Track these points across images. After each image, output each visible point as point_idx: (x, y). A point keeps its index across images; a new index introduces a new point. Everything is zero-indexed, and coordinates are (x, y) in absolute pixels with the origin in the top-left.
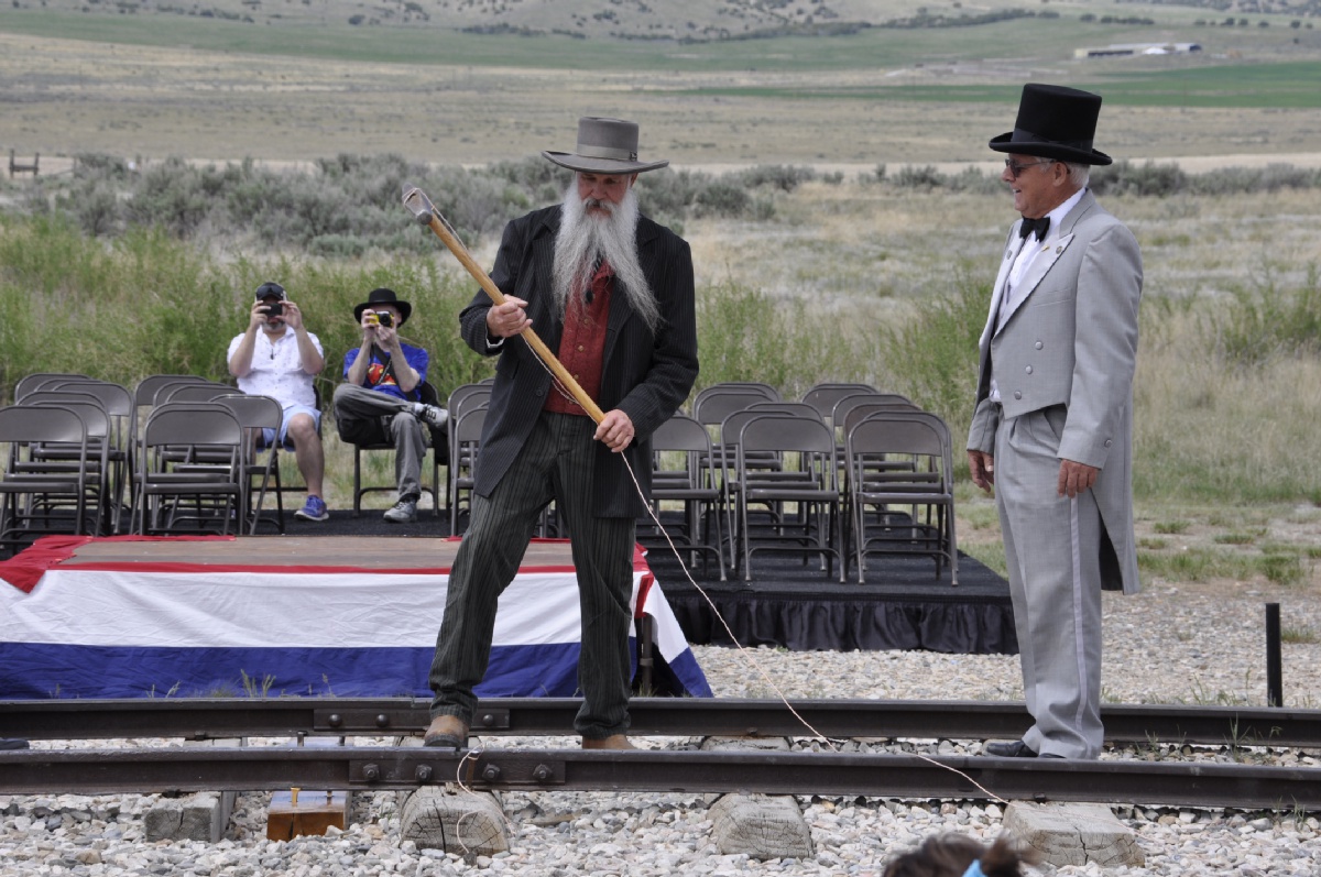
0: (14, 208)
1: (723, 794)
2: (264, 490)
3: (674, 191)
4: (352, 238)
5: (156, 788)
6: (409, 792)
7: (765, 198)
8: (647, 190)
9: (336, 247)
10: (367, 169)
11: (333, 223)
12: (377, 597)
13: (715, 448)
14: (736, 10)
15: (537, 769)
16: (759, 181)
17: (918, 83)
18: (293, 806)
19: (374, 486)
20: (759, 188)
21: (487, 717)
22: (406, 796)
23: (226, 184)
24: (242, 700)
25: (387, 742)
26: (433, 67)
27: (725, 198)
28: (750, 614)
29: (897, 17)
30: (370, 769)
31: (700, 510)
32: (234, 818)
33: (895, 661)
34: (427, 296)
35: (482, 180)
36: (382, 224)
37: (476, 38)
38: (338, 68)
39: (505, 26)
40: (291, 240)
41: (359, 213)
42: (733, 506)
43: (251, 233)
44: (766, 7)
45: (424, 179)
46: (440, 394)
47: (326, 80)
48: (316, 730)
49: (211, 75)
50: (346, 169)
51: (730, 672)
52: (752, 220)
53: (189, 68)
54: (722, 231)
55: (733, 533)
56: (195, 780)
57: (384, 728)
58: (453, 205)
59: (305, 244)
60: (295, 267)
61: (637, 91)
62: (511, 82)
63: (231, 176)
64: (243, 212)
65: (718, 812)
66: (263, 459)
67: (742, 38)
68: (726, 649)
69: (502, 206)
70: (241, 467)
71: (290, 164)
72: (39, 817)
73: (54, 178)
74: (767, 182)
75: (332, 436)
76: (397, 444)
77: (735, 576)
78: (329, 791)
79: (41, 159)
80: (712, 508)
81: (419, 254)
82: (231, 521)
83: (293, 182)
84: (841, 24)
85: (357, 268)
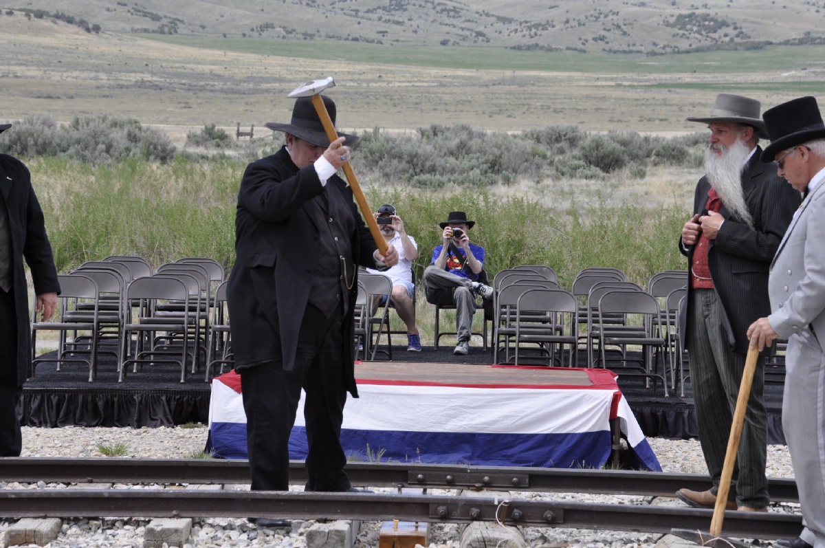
0: (239, 158)
1: (664, 535)
2: (380, 332)
3: (640, 148)
4: (438, 177)
5: (313, 516)
6: (466, 525)
7: (699, 153)
8: (623, 148)
9: (428, 183)
10: (448, 134)
11: (426, 168)
12: (448, 401)
13: (662, 312)
14: (684, 34)
15: (546, 513)
16: (696, 142)
17: (803, 80)
18: (395, 531)
19: (447, 332)
20: (695, 147)
21: (514, 479)
22: (464, 527)
23: (363, 144)
24: (364, 463)
25: (452, 493)
26: (491, 71)
27: (673, 153)
28: (684, 418)
29: (790, 38)
30: (442, 509)
31: (652, 352)
32: (359, 537)
33: (780, 452)
34: (482, 213)
35: (518, 141)
36: (456, 168)
37: (518, 53)
38: (433, 71)
39: (537, 45)
40: (401, 178)
41: (443, 162)
42: (673, 349)
43: (377, 174)
44: (704, 33)
45: (483, 141)
46: (489, 275)
47: (425, 79)
48: (409, 484)
49: (356, 77)
50: (435, 134)
51: (670, 455)
52: (691, 167)
53: (343, 73)
54: (670, 174)
55: (673, 366)
56: (336, 513)
57: (451, 484)
58: (500, 157)
59: (409, 180)
60: (403, 195)
61: (619, 86)
62: (539, 79)
63: (366, 138)
64: (372, 160)
65: (662, 545)
66: (380, 313)
67: (688, 52)
68: (668, 440)
69: (531, 158)
70: (366, 318)
71: (402, 131)
72: (244, 532)
73: (262, 139)
74: (701, 143)
75: (422, 299)
76: (458, 305)
77: (674, 394)
78: (417, 523)
79: (255, 128)
80: (660, 350)
81: (479, 187)
82: (360, 351)
83: (404, 142)
84: (754, 42)
85: (440, 196)
